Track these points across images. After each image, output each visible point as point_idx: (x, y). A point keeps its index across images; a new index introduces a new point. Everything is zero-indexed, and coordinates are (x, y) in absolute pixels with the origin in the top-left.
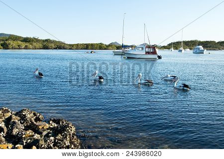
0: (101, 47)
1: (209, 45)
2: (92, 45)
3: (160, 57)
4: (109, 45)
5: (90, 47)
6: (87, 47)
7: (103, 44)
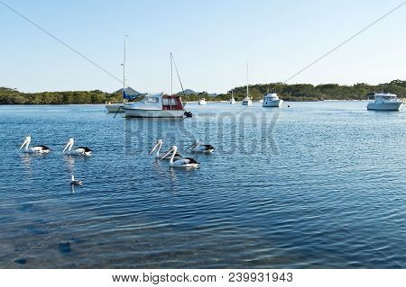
0: (95, 98)
1: (302, 92)
2: (76, 94)
3: (189, 115)
4: (113, 95)
5: (70, 99)
6: (64, 98)
7: (101, 93)
